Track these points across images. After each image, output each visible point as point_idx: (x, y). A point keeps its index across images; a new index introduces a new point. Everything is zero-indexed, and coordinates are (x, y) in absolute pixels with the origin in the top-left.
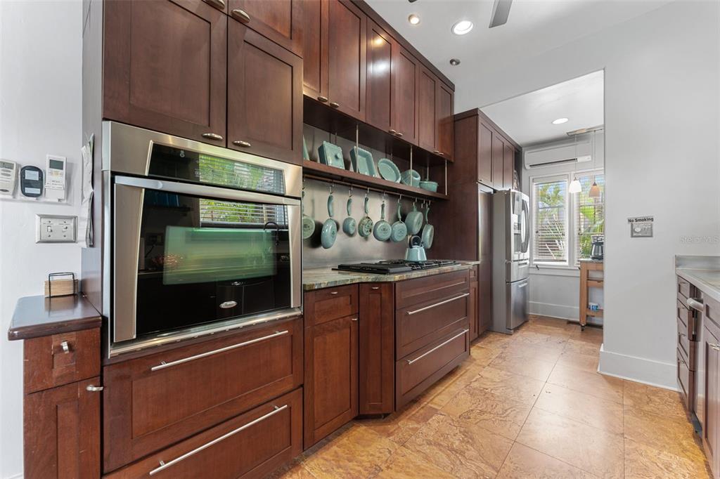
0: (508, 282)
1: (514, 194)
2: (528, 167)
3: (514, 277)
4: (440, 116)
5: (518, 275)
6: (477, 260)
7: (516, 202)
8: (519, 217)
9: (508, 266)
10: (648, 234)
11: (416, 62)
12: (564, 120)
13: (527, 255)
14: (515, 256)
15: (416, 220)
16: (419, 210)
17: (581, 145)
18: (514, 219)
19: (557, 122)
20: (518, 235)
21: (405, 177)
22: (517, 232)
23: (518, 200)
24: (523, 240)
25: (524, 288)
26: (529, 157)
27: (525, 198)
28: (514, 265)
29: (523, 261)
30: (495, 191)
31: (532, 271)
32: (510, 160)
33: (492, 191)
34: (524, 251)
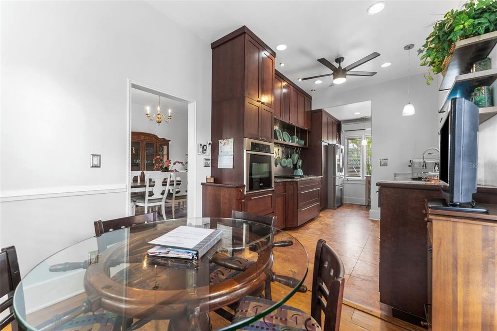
0: (335, 186)
1: (337, 146)
2: (343, 131)
3: (337, 184)
4: (306, 110)
5: (339, 182)
6: (322, 175)
7: (338, 150)
8: (339, 156)
9: (335, 179)
10: (386, 165)
11: (298, 92)
12: (359, 113)
13: (343, 174)
14: (337, 174)
15: (296, 158)
16: (296, 153)
17: (367, 123)
18: (337, 157)
19: (356, 114)
20: (339, 165)
21: (293, 140)
22: (338, 163)
23: (339, 148)
24: (341, 167)
25: (341, 189)
26: (344, 127)
27: (342, 147)
28: (337, 178)
29: (340, 176)
30: (329, 144)
31: (345, 182)
32: (335, 128)
33: (327, 144)
34: (341, 172)
